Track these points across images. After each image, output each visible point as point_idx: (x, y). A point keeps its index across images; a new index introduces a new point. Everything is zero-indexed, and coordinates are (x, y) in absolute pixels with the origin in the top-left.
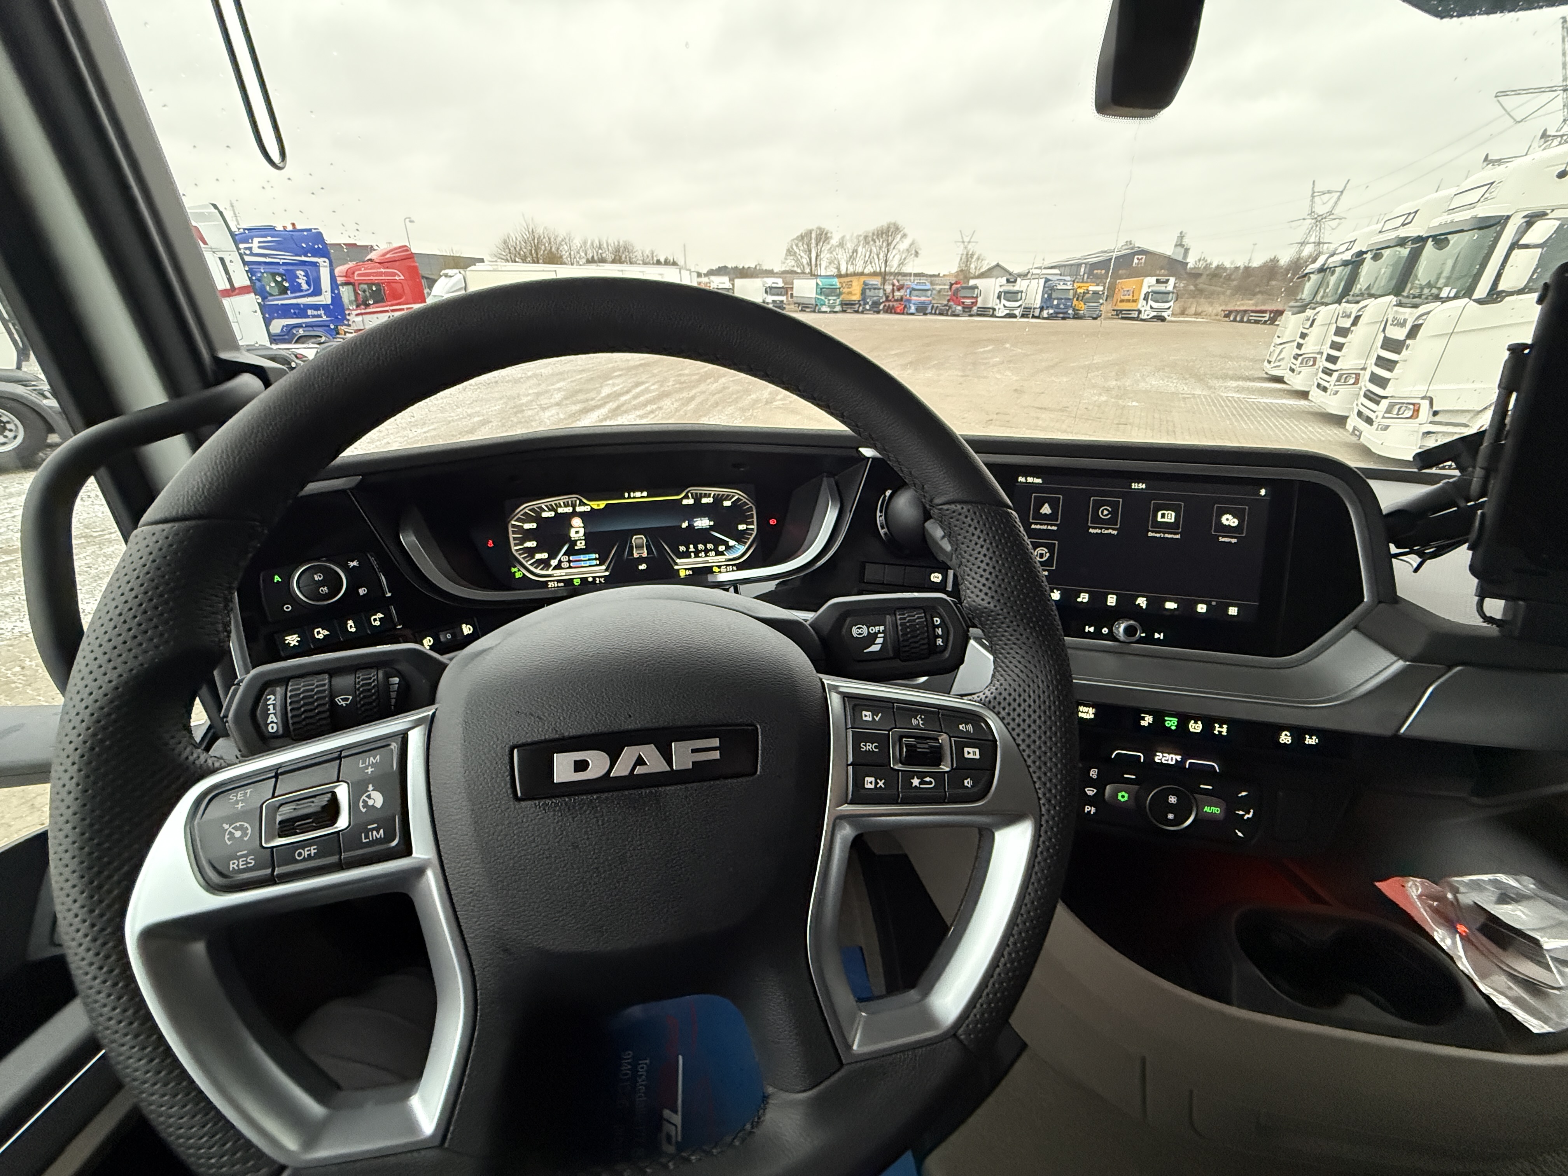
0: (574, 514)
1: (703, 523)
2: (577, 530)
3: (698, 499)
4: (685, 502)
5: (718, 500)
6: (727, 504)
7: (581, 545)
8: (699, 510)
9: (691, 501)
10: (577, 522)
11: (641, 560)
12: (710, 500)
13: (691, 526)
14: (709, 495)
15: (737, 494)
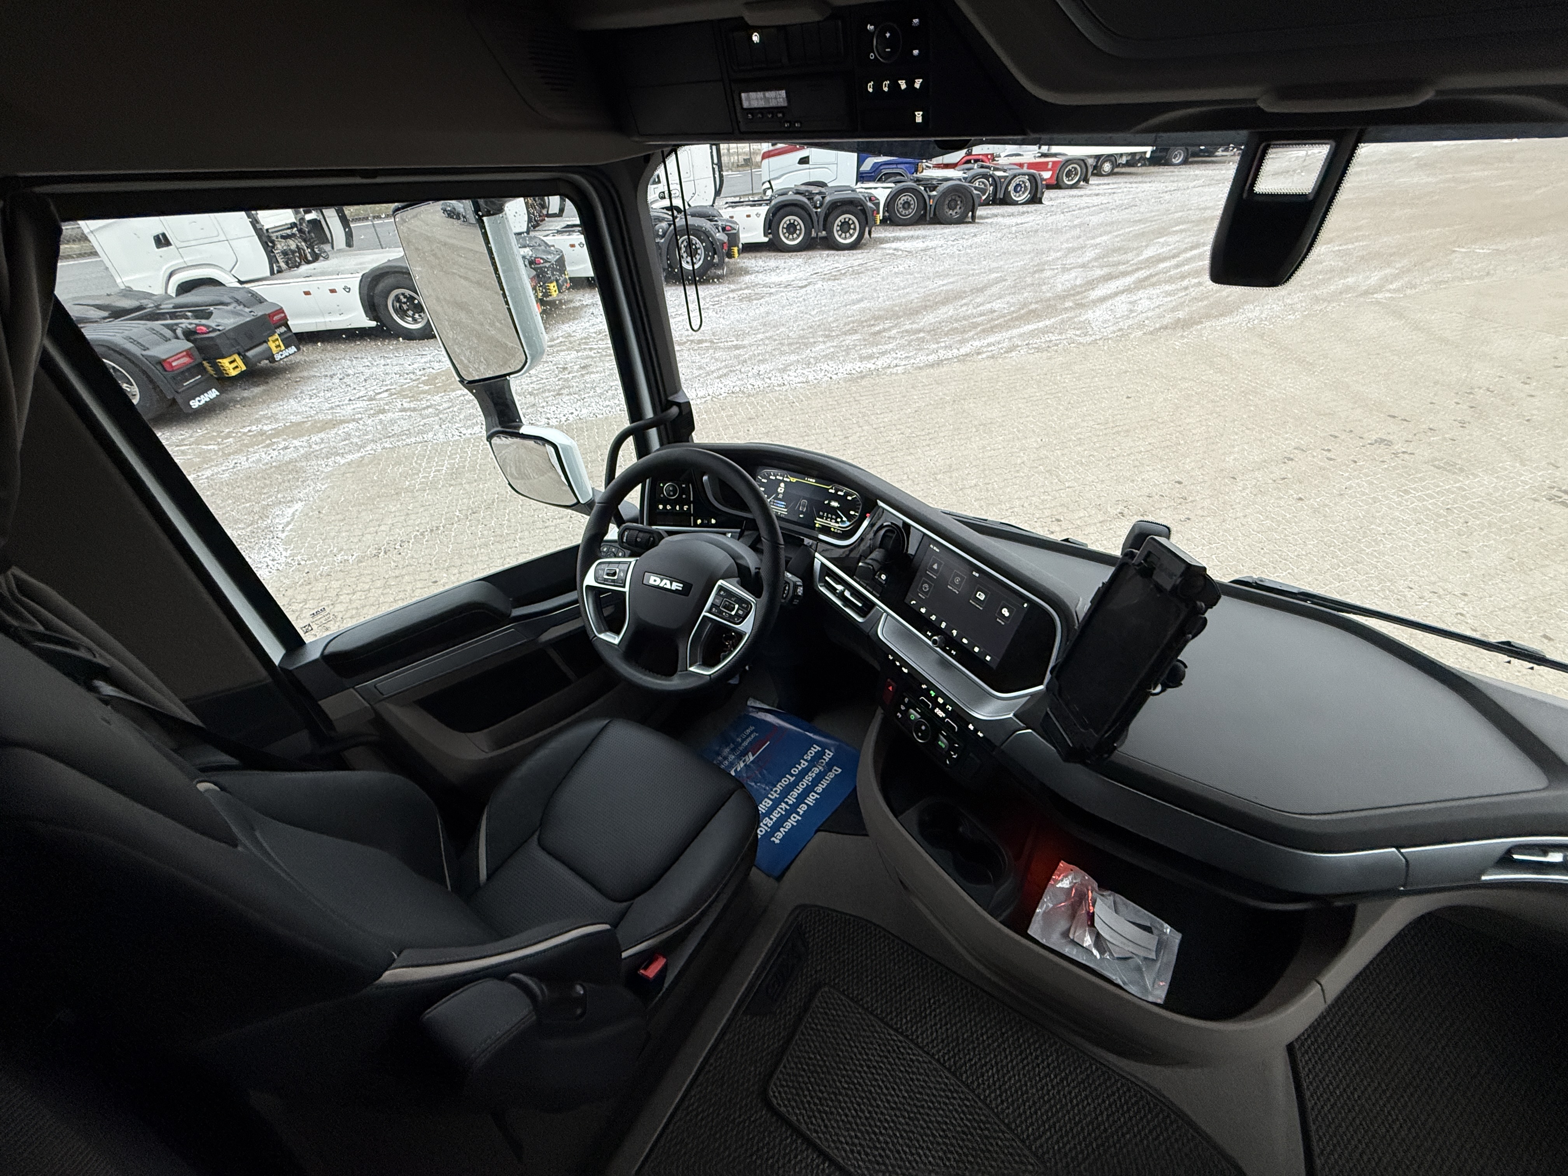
0: (783, 481)
1: (835, 504)
2: (781, 489)
3: (837, 490)
4: (830, 491)
5: (847, 494)
6: (849, 498)
7: (780, 496)
8: (835, 497)
9: (833, 491)
10: (782, 485)
11: (802, 513)
12: (842, 494)
13: (829, 504)
14: (842, 491)
15: (856, 495)
